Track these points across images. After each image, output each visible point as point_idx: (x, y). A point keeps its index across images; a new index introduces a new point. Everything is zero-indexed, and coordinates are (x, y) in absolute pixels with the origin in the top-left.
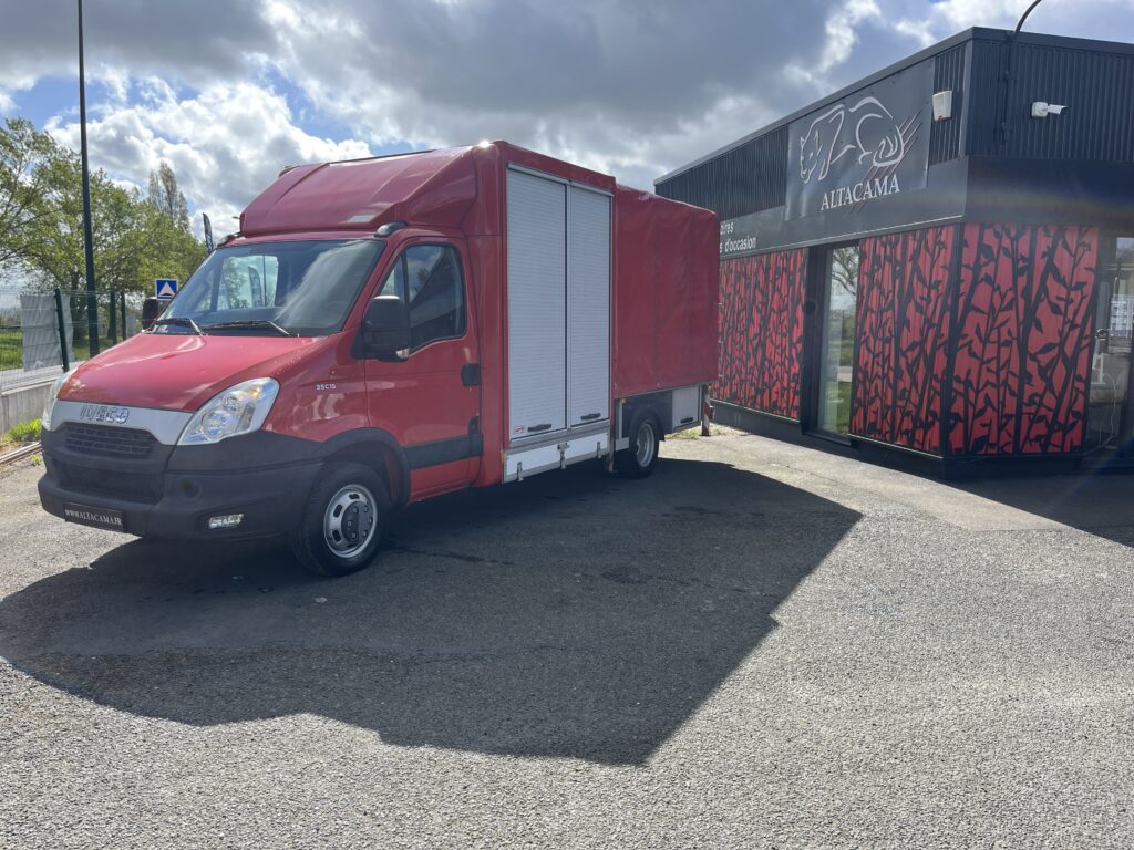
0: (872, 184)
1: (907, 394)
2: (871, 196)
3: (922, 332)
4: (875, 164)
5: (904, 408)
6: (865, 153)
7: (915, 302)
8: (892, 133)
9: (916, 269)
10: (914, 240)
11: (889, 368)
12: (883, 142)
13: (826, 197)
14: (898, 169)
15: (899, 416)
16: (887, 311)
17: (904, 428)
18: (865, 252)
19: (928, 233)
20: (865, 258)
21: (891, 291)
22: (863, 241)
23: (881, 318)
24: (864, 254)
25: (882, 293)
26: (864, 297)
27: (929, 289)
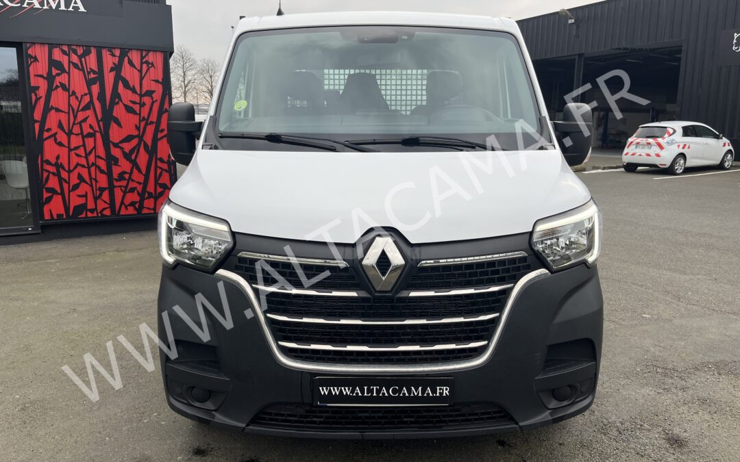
1: (127, 176)
2: (37, 6)
3: (138, 128)
5: (126, 187)
7: (126, 106)
9: (119, 78)
10: (113, 55)
11: (97, 157)
15: (118, 194)
16: (84, 109)
17: (127, 202)
18: (34, 56)
19: (130, 52)
20: (34, 61)
21: (86, 94)
22: (28, 45)
23: (75, 117)
24: (33, 58)
25: (72, 95)
26: (41, 97)
27: (141, 96)
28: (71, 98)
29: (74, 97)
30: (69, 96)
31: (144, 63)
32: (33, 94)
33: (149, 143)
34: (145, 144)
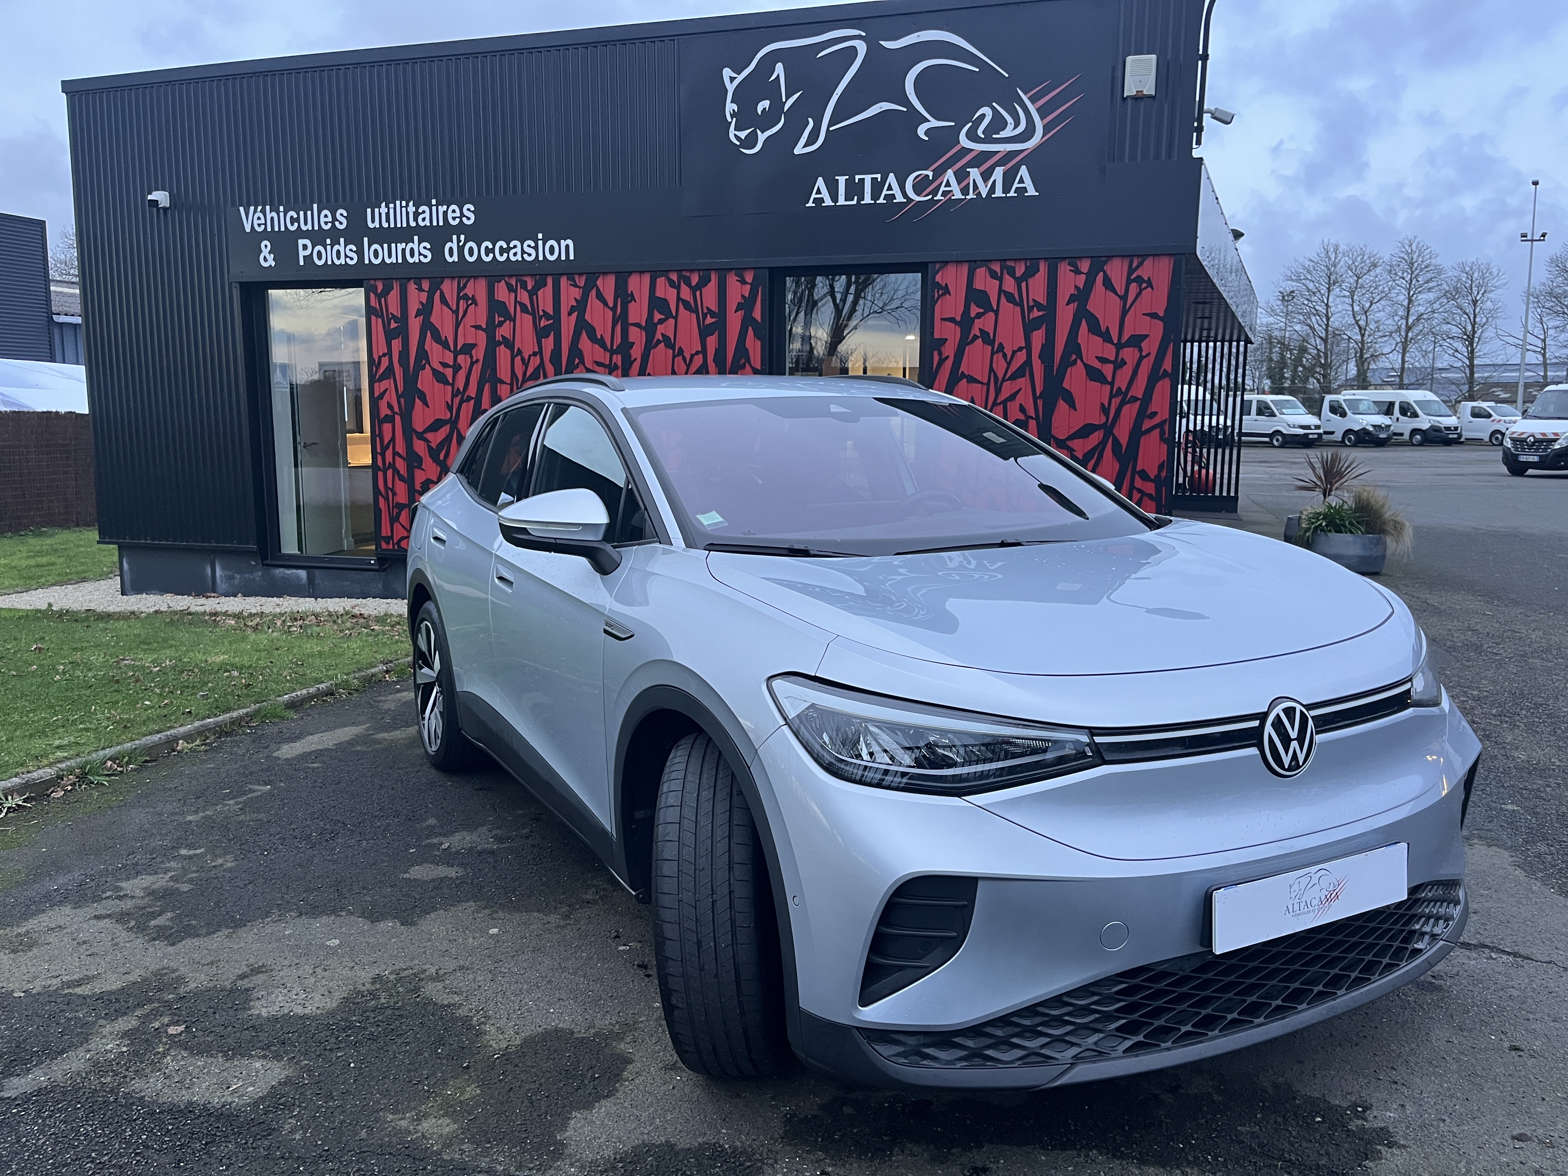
0: (962, 176)
2: (958, 195)
3: (1105, 410)
4: (964, 141)
6: (934, 123)
7: (1088, 368)
8: (1010, 101)
9: (1083, 314)
10: (1077, 272)
12: (986, 110)
13: (820, 183)
14: (1032, 159)
16: (1013, 377)
18: (944, 285)
19: (1109, 264)
20: (943, 294)
21: (1020, 349)
22: (938, 266)
23: (998, 391)
24: (942, 288)
25: (997, 352)
26: (947, 357)
27: (1119, 346)
28: (995, 356)
29: (1001, 354)
30: (993, 353)
31: (1134, 280)
32: (936, 353)
33: (1124, 442)
34: (1116, 441)
